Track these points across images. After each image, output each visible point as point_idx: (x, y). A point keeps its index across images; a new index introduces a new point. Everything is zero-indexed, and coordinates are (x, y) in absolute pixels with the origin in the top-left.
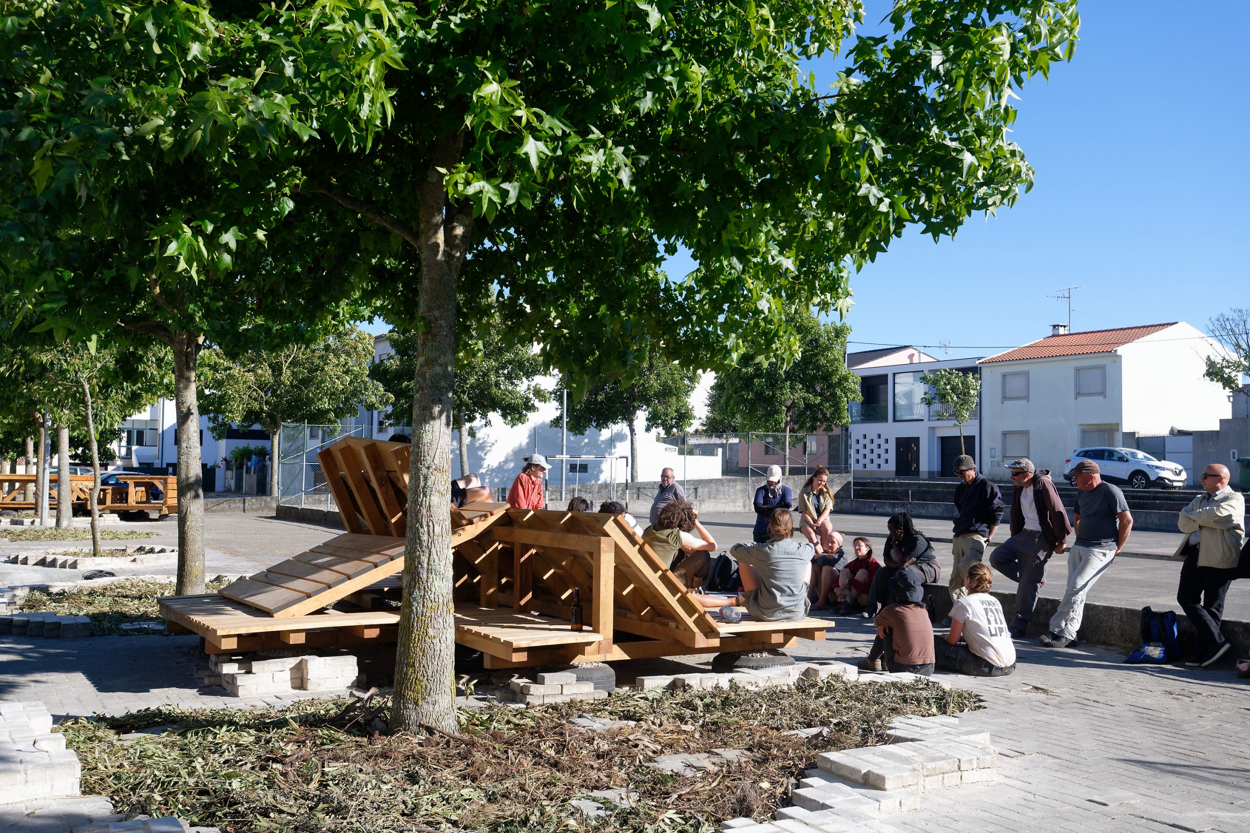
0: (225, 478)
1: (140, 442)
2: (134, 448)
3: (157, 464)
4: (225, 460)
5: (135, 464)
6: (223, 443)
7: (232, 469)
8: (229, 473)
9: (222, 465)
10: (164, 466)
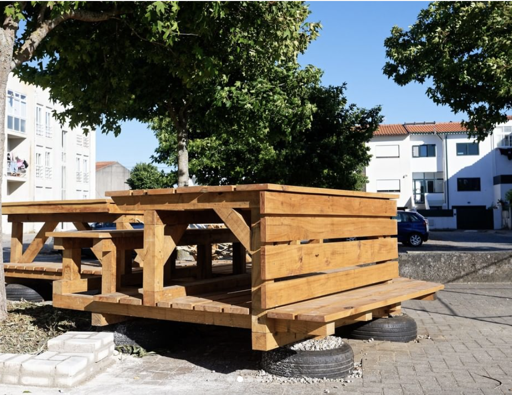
0: (502, 218)
1: (431, 190)
2: (426, 194)
3: (445, 206)
4: (501, 201)
5: (427, 207)
6: (498, 187)
7: (508, 210)
8: (505, 213)
9: (499, 206)
10: (450, 208)
